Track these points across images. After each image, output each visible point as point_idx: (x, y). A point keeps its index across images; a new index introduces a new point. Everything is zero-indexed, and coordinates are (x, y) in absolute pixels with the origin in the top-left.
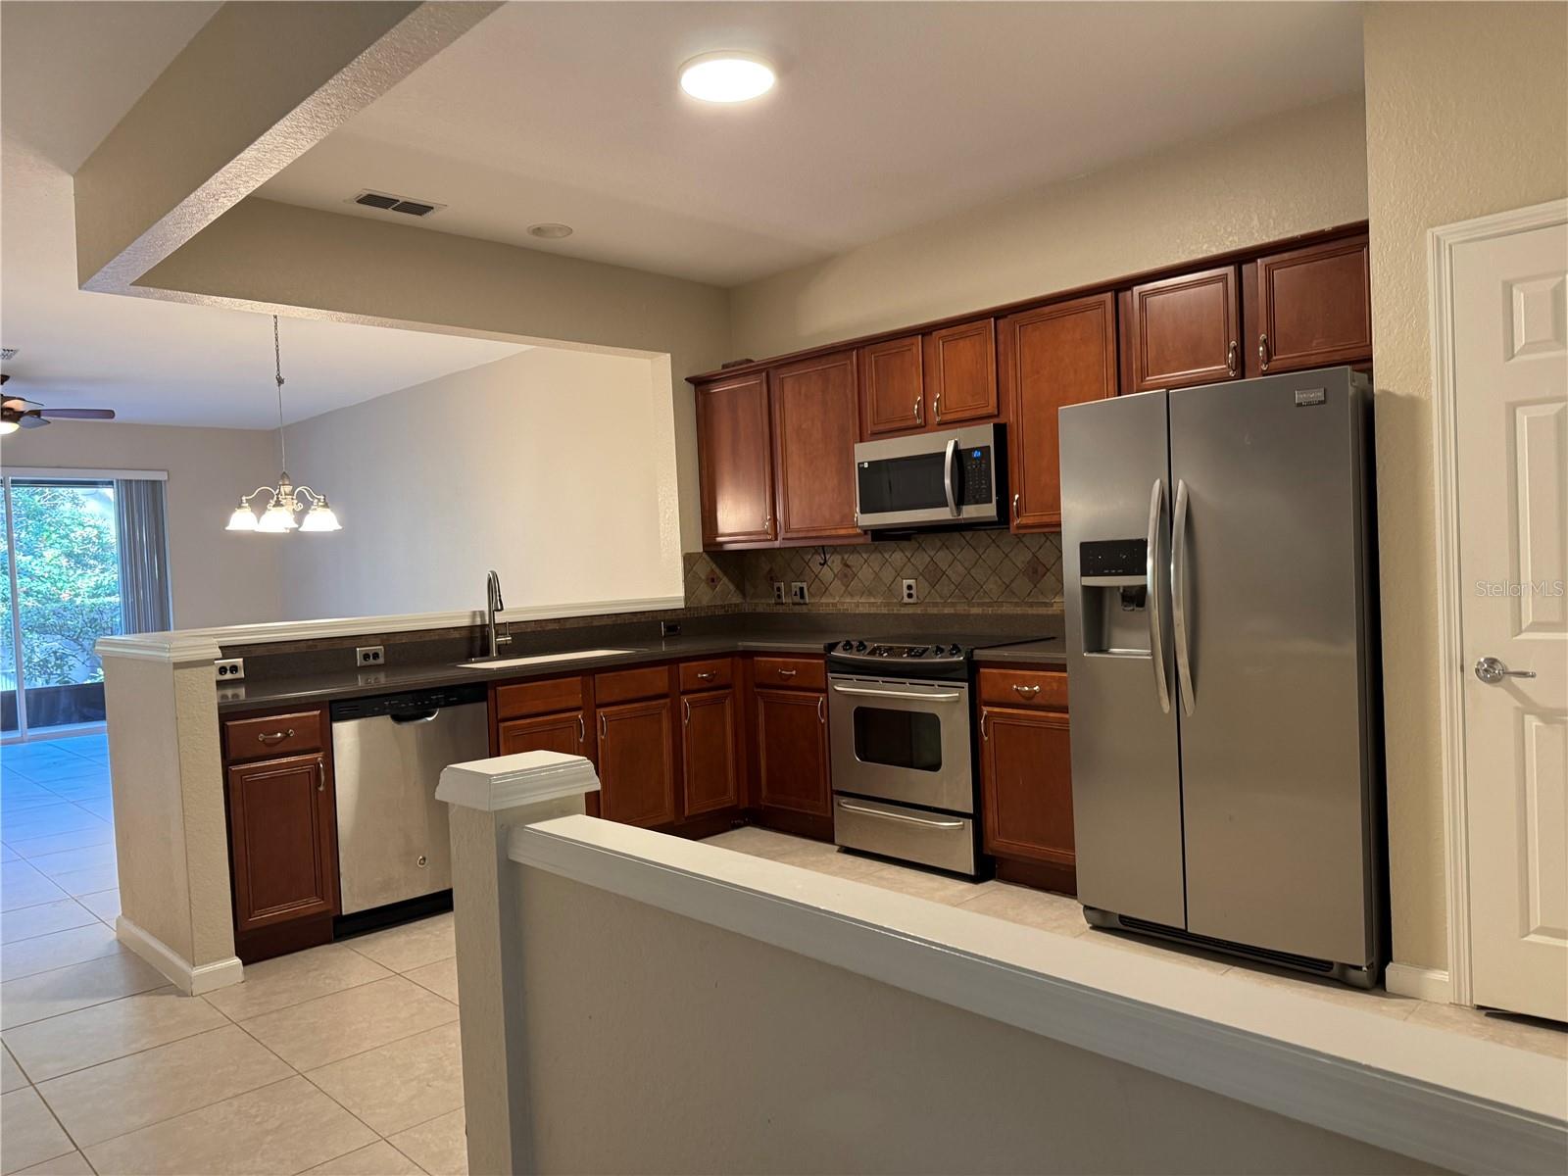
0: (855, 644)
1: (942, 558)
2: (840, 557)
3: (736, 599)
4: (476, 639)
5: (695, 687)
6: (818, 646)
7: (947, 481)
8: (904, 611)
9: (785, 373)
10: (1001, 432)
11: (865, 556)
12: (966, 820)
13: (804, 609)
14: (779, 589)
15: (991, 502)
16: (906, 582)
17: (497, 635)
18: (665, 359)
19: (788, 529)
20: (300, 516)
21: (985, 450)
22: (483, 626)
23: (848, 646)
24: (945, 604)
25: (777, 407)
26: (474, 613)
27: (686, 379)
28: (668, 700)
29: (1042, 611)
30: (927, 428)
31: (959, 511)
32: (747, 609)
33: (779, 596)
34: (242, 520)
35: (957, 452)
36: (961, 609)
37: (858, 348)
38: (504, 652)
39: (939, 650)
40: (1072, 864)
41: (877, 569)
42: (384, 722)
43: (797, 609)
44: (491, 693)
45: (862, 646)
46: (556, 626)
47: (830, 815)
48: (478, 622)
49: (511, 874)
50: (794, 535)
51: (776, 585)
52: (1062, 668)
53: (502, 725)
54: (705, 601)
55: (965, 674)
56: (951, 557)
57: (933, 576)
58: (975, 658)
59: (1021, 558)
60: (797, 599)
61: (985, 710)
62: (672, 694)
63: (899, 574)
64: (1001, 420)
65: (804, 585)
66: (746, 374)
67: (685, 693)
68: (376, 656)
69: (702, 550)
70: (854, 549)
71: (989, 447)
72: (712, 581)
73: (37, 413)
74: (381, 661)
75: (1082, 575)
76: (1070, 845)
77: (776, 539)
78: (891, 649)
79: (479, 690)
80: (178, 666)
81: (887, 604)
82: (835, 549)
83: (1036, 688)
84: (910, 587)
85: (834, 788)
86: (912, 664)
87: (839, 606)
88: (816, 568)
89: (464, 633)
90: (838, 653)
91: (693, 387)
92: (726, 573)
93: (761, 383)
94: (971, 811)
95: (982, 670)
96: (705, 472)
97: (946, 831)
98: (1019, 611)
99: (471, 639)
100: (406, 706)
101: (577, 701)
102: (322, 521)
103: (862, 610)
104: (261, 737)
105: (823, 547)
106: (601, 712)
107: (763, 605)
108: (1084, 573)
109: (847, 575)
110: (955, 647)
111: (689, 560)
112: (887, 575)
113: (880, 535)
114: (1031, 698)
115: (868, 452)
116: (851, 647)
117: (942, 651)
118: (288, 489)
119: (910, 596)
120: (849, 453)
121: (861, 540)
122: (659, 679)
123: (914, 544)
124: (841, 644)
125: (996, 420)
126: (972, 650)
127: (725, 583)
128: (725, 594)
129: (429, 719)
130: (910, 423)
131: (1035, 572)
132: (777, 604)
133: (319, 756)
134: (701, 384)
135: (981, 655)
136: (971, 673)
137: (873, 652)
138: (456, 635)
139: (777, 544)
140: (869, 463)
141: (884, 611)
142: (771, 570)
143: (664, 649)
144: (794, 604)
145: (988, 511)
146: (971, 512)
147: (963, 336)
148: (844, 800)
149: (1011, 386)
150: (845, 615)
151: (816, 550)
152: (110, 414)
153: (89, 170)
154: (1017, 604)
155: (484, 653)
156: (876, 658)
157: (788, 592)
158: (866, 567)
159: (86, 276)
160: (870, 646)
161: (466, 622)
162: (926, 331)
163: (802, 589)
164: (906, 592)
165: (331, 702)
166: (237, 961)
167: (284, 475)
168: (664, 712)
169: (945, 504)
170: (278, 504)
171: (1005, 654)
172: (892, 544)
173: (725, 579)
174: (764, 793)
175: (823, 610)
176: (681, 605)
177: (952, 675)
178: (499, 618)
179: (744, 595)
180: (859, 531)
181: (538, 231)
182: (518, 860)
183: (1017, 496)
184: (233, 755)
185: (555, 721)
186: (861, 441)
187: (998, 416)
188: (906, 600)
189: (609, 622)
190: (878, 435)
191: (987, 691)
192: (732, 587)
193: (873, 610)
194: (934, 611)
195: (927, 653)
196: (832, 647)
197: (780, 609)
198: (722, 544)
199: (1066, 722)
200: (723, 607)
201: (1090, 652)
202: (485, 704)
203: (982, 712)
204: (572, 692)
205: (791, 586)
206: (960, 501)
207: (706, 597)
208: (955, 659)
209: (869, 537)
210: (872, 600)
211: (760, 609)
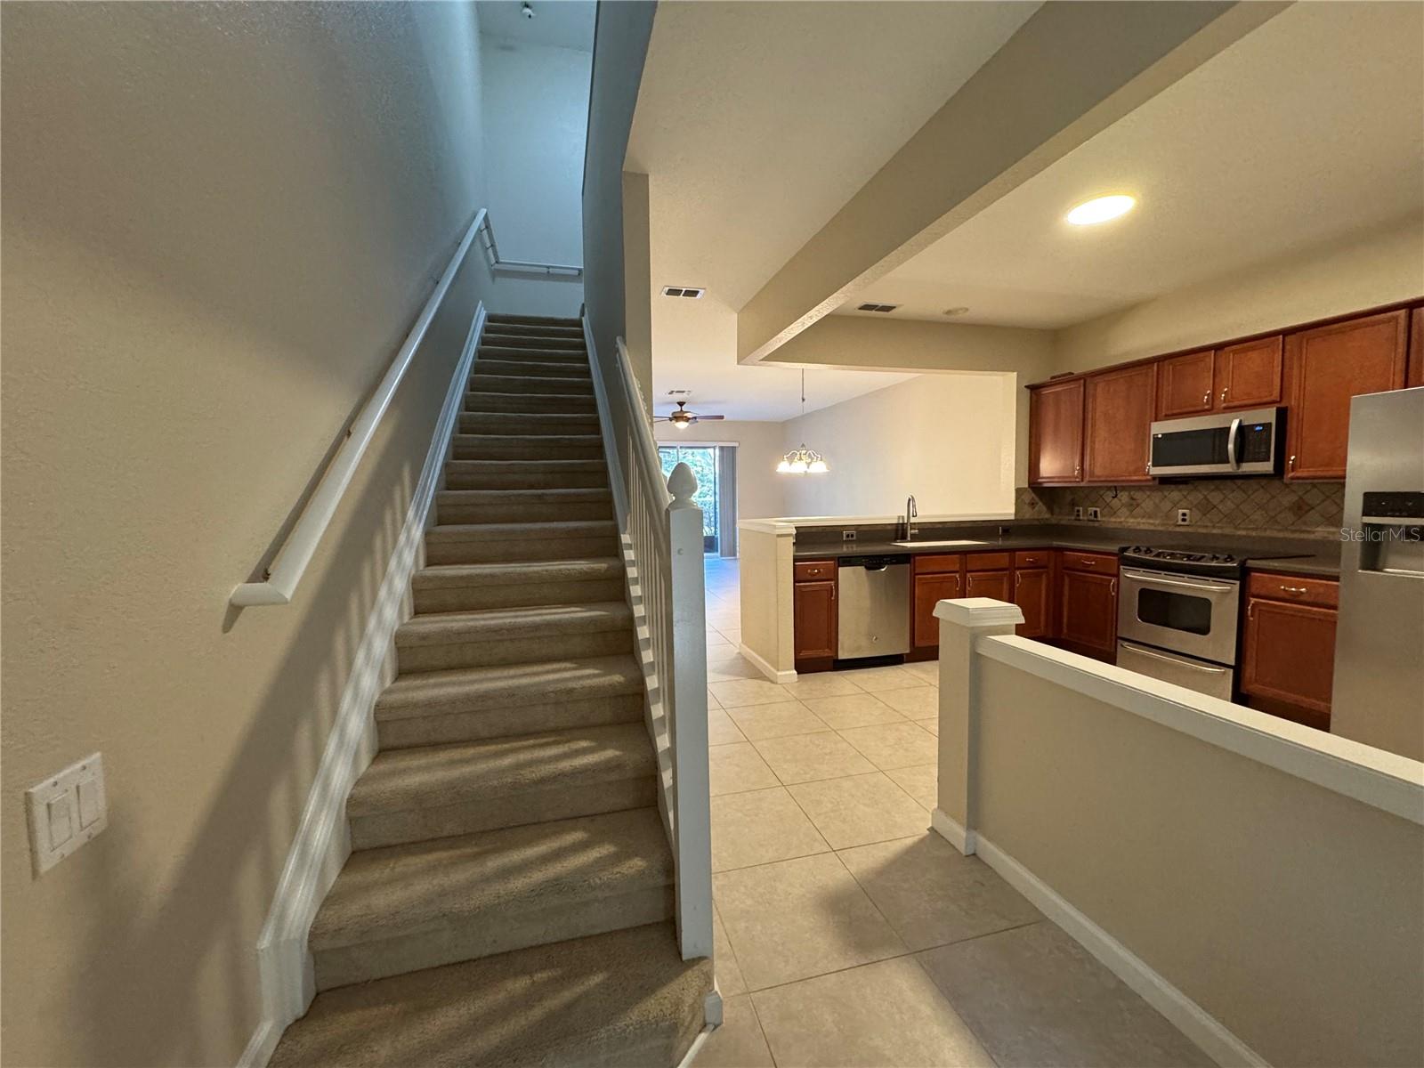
0: (1143, 549)
1: (1215, 497)
2: (1127, 493)
3: (1047, 516)
4: (899, 531)
5: (1026, 565)
6: (1114, 548)
7: (1231, 446)
8: (1178, 529)
9: (1097, 379)
10: (1282, 415)
11: (1148, 493)
12: (1228, 669)
13: (1096, 524)
14: (1078, 511)
15: (1268, 460)
16: (1181, 511)
17: (911, 529)
18: (1012, 377)
19: (1092, 474)
20: (809, 464)
21: (1267, 426)
22: (903, 524)
23: (1137, 550)
24: (1214, 527)
25: (1090, 400)
26: (899, 517)
27: (1026, 387)
28: (1008, 572)
29: (1305, 536)
30: (1215, 411)
31: (1238, 467)
32: (1054, 521)
33: (1078, 515)
34: (784, 467)
35: (1240, 428)
36: (1228, 531)
37: (1159, 361)
38: (914, 538)
39: (1215, 558)
40: (1326, 711)
41: (1157, 501)
42: (861, 569)
43: (1091, 524)
44: (912, 560)
45: (1148, 551)
46: (940, 526)
47: (1113, 650)
48: (901, 522)
49: (976, 658)
50: (1095, 479)
51: (1077, 508)
52: (1337, 579)
53: (917, 577)
54: (1027, 516)
55: (1238, 575)
56: (1222, 496)
57: (1206, 508)
58: (1247, 565)
59: (1288, 499)
60: (1092, 518)
61: (1253, 600)
62: (1012, 568)
63: (1175, 505)
64: (1283, 405)
65: (1098, 509)
66: (1068, 382)
67: (1019, 568)
68: (852, 536)
69: (1027, 486)
70: (1140, 488)
71: (1270, 424)
72: (1033, 504)
73: (695, 418)
74: (854, 538)
75: (1363, 515)
76: (1329, 699)
77: (1082, 481)
78: (1173, 554)
79: (906, 557)
80: (779, 536)
81: (1163, 525)
82: (1124, 488)
83: (1303, 590)
84: (1184, 514)
85: (1119, 635)
86: (1189, 565)
87: (1124, 524)
88: (1108, 499)
89: (894, 527)
90: (1129, 554)
91: (1029, 391)
92: (1041, 500)
93: (1080, 387)
94: (1233, 664)
95: (1253, 574)
96: (1033, 440)
97: (1211, 674)
98: (1281, 535)
99: (897, 530)
100: (872, 563)
101: (957, 567)
102: (819, 467)
103: (1142, 527)
104: (809, 571)
105: (1115, 487)
106: (968, 575)
107: (1066, 520)
108: (1365, 514)
109: (1133, 505)
110: (1230, 557)
111: (1019, 491)
112: (1166, 506)
113: (1165, 481)
114: (1298, 596)
115: (1159, 428)
116: (1140, 551)
117: (1217, 558)
118: (804, 452)
119: (1184, 520)
120: (1143, 429)
121: (1151, 483)
122: (1004, 560)
123: (1190, 487)
124: (1132, 548)
125: (1278, 405)
126: (1246, 560)
127: (1040, 506)
128: (1041, 512)
129: (883, 570)
130: (1199, 408)
131: (1300, 508)
132: (1076, 520)
133: (833, 583)
134: (1034, 389)
135: (1251, 563)
136: (1243, 574)
137: (1158, 555)
138: (889, 527)
139: (1082, 484)
140: (1163, 435)
141: (1160, 528)
142: (1073, 500)
143: (1000, 543)
144: (1089, 520)
145: (1267, 467)
146: (1248, 467)
147: (1253, 349)
148: (1125, 644)
149: (1295, 381)
150: (1130, 530)
151: (1109, 488)
152: (722, 417)
153: (744, 310)
154: (1280, 531)
155: (904, 538)
156: (1161, 559)
157: (1085, 512)
158: (1148, 502)
159: (741, 359)
160: (1155, 551)
161: (895, 521)
162: (1219, 347)
163: (1096, 512)
164: (1180, 517)
165: (839, 558)
166: (796, 672)
167: (803, 445)
168: (1005, 579)
169: (1227, 461)
170: (801, 459)
171: (1276, 564)
172: (1173, 486)
173: (1040, 503)
174: (1065, 631)
175: (1110, 526)
176: (1013, 517)
177: (1227, 575)
178: (913, 520)
179: (1052, 514)
180: (1149, 477)
181: (949, 312)
182: (982, 653)
183: (1293, 458)
184: (797, 578)
185: (944, 578)
186: (1156, 420)
187: (1280, 402)
188: (1180, 522)
189: (968, 525)
190: (1169, 417)
191: (1254, 588)
192: (1044, 508)
193: (1152, 528)
194: (1204, 531)
195: (1205, 559)
196: (1125, 549)
197: (1078, 523)
198: (1041, 483)
199: (1333, 616)
200: (1038, 520)
201: (1363, 569)
202: (909, 565)
203: (1250, 601)
204: (954, 563)
205: (1087, 511)
206: (1240, 459)
207: (1028, 514)
208: (1229, 564)
209: (1157, 481)
210: (1151, 521)
211: (1063, 522)
